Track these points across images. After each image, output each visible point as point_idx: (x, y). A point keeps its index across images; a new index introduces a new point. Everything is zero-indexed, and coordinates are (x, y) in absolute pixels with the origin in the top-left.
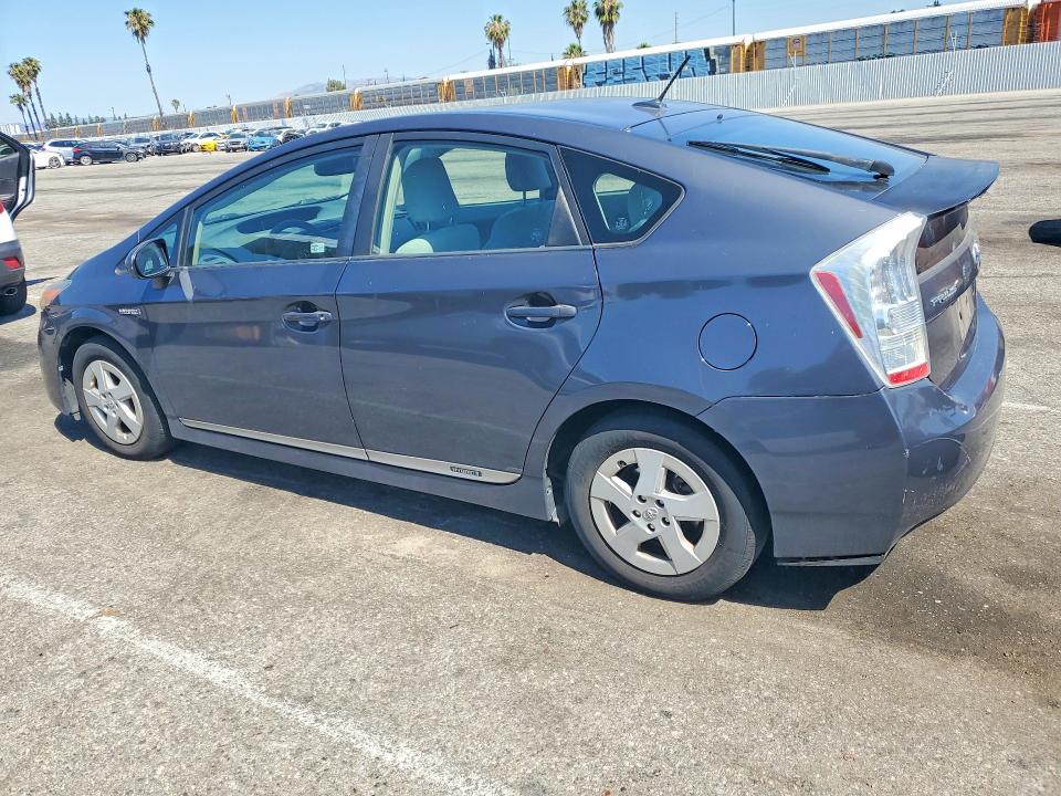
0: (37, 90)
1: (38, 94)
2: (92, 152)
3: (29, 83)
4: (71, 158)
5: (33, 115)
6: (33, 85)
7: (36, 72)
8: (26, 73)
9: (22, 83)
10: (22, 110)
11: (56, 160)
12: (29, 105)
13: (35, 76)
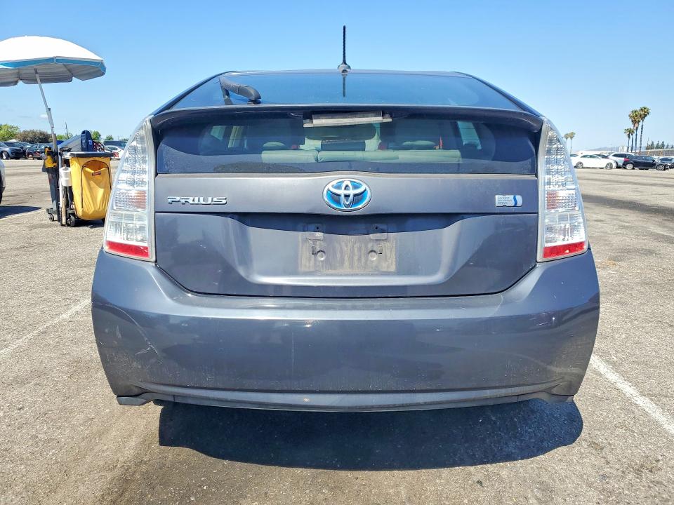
0: (642, 126)
1: (642, 129)
2: (635, 162)
3: (639, 122)
4: (621, 164)
5: (634, 141)
6: (641, 124)
7: (646, 115)
8: (639, 116)
9: (634, 122)
10: (629, 137)
11: (611, 164)
12: (634, 135)
13: (644, 118)
